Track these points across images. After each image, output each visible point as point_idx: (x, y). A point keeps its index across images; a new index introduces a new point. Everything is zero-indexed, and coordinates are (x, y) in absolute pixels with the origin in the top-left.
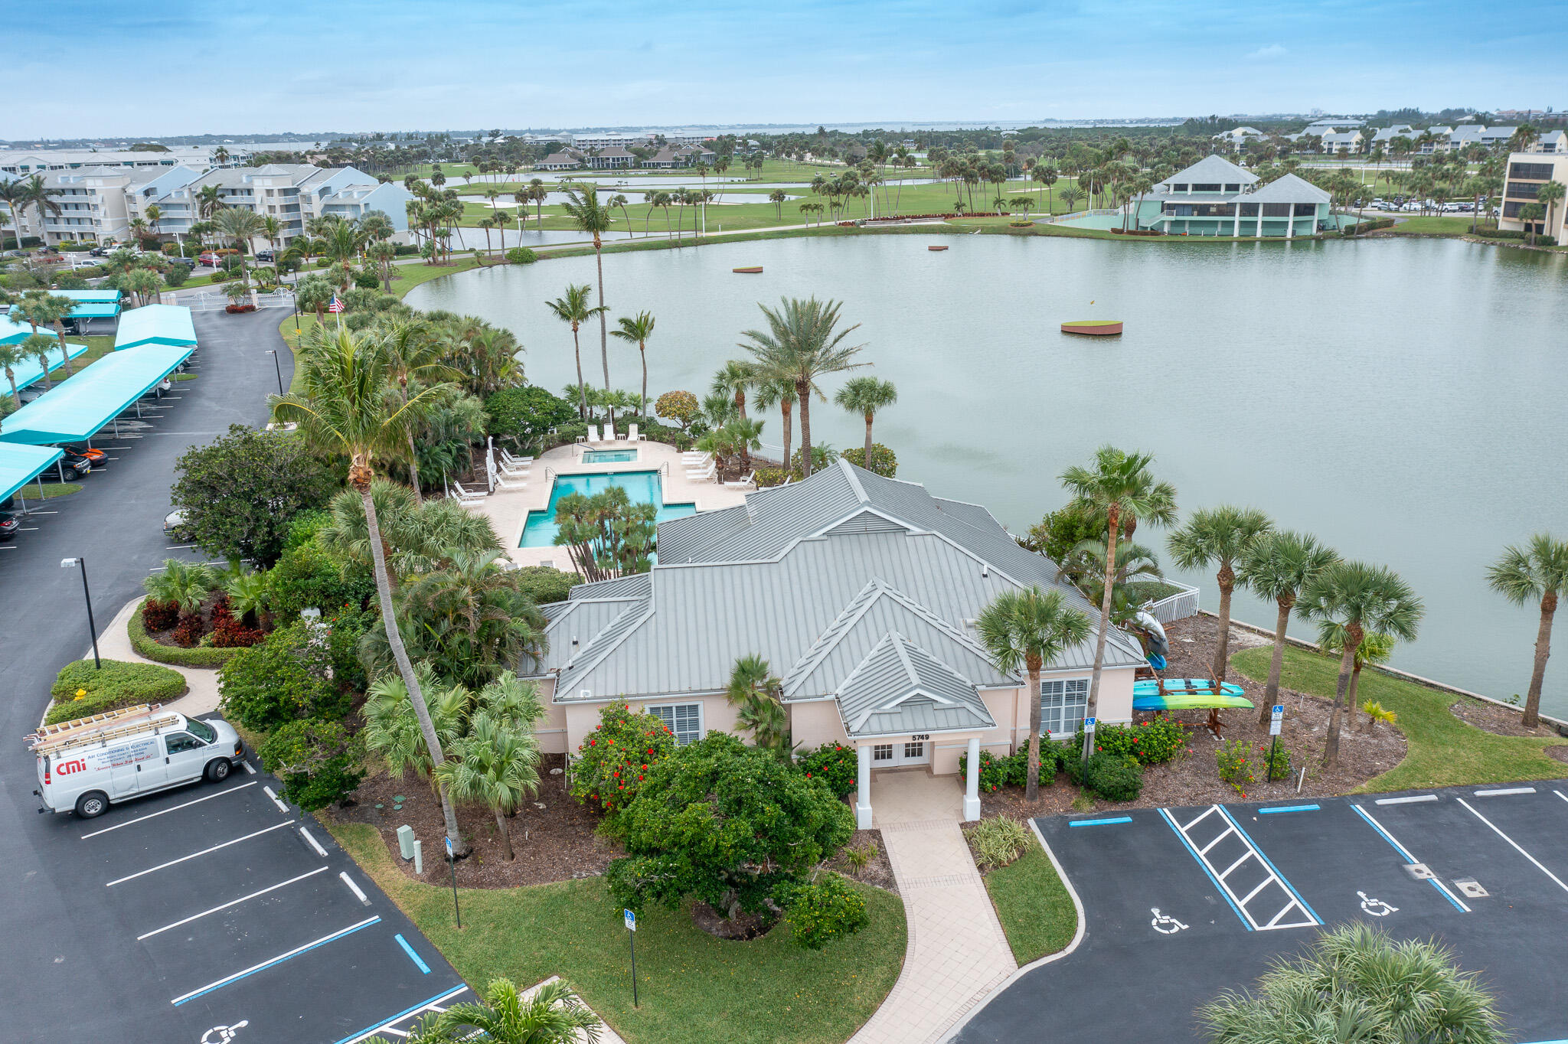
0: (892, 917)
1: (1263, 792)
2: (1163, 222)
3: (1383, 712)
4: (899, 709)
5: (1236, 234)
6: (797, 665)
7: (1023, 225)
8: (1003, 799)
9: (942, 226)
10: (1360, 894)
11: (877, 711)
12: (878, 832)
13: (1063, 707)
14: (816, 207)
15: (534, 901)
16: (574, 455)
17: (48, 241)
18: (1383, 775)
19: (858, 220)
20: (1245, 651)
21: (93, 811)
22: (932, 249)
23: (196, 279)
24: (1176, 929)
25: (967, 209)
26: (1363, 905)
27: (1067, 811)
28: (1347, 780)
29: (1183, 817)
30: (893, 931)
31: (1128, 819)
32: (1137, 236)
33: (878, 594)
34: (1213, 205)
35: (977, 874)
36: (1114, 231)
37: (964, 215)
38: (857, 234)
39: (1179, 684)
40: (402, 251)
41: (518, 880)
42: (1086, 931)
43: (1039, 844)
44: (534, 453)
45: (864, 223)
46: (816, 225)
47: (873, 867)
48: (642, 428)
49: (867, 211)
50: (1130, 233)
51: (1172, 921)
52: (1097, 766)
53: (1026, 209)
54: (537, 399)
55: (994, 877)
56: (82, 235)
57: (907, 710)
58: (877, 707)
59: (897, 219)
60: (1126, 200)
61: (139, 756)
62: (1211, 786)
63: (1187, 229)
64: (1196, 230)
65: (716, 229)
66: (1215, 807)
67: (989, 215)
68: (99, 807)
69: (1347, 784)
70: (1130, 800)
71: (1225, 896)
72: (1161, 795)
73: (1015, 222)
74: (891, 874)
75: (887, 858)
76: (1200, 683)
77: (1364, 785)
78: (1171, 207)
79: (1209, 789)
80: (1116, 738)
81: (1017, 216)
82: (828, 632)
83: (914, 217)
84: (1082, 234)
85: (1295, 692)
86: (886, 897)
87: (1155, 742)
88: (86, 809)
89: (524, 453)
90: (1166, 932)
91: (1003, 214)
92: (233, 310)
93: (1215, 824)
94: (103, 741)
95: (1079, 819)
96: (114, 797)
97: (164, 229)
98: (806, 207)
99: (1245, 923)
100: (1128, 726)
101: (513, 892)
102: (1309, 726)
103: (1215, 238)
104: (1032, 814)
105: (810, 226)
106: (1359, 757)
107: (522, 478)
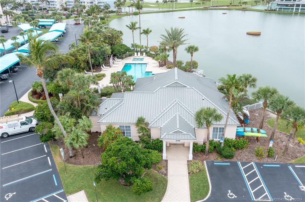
0: (164, 184)
1: (266, 160)
2: (277, 8)
3: (302, 141)
4: (173, 133)
5: (294, 11)
6: (154, 119)
7: (244, 8)
8: (199, 155)
9: (226, 8)
10: (285, 193)
11: (168, 134)
12: (167, 160)
13: (218, 133)
14: (199, 4)
15: (85, 169)
16: (131, 59)
17: (48, 9)
18: (299, 158)
19: (208, 7)
20: (271, 119)
21: (5, 137)
22: (223, 14)
23: (72, 17)
24: (233, 197)
25: (233, 5)
26: (285, 196)
27: (214, 160)
28: (289, 159)
29: (243, 164)
30: (163, 188)
31: (229, 164)
32: (271, 11)
33: (176, 102)
34: (289, 4)
35: (188, 174)
36: (265, 10)
37: (232, 6)
38: (207, 10)
39: (249, 129)
40: (112, 12)
41: (83, 164)
42: (210, 195)
43: (205, 168)
44: (122, 58)
45: (209, 7)
46: (198, 8)
47: (163, 170)
48: (146, 53)
49: (210, 4)
50: (269, 10)
51: (233, 195)
52: (223, 150)
53: (246, 5)
54: (123, 47)
55: (192, 176)
56: (54, 8)
57: (175, 134)
58: (168, 133)
59: (216, 6)
60: (269, 3)
61: (14, 126)
62: (253, 157)
63: (282, 10)
64: (285, 10)
65: (177, 8)
66: (252, 163)
67: (237, 6)
68: (7, 136)
69: (289, 160)
70: (231, 159)
71: (249, 189)
72: (239, 158)
73: (243, 7)
74: (167, 172)
75: (167, 168)
76: (255, 129)
77: (293, 161)
78: (279, 5)
79: (252, 157)
80: (230, 142)
81: (244, 6)
82: (163, 111)
83: (220, 6)
84: (258, 10)
85: (281, 132)
86: (164, 178)
87: (240, 144)
88: (4, 136)
89: (120, 58)
90: (231, 198)
91: (241, 6)
92: (76, 24)
93: (251, 167)
94: (7, 122)
95: (216, 162)
96: (10, 134)
97: (68, 7)
98: (197, 4)
99: (252, 198)
100: (234, 139)
101: (81, 167)
102: (282, 142)
103: (289, 12)
104: (206, 159)
105: (197, 8)
106: (294, 152)
107: (118, 64)
